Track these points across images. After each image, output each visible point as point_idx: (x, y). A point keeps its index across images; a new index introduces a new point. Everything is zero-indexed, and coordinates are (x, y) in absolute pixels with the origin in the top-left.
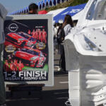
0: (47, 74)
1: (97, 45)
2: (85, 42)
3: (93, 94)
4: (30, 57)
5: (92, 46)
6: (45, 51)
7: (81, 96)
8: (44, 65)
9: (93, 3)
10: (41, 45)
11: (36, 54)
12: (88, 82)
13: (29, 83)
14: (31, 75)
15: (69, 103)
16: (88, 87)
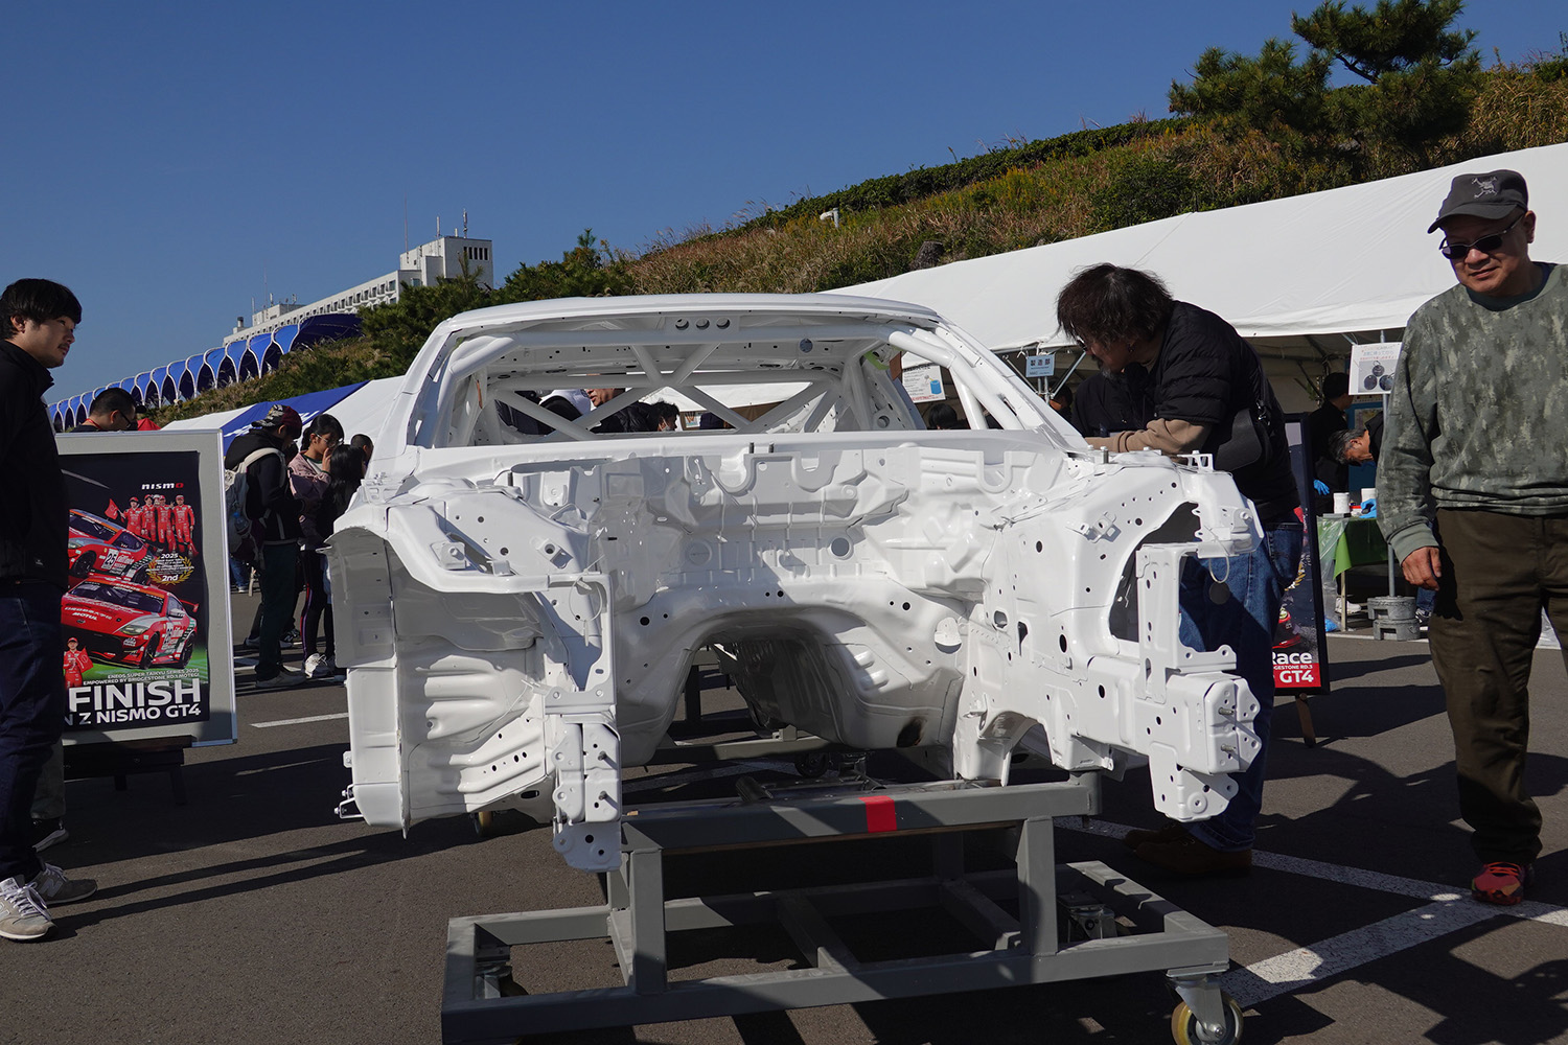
0: (205, 690)
1: (492, 550)
2: (443, 538)
3: (455, 759)
4: (123, 619)
5: (476, 558)
6: (193, 593)
7: (406, 772)
8: (187, 654)
9: (430, 376)
10: (170, 567)
11: (147, 605)
12: (435, 709)
13: (116, 736)
14: (127, 701)
15: (352, 807)
16: (437, 731)
